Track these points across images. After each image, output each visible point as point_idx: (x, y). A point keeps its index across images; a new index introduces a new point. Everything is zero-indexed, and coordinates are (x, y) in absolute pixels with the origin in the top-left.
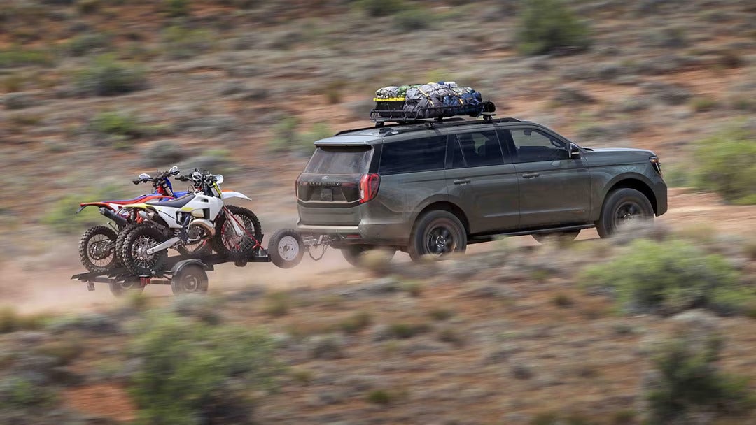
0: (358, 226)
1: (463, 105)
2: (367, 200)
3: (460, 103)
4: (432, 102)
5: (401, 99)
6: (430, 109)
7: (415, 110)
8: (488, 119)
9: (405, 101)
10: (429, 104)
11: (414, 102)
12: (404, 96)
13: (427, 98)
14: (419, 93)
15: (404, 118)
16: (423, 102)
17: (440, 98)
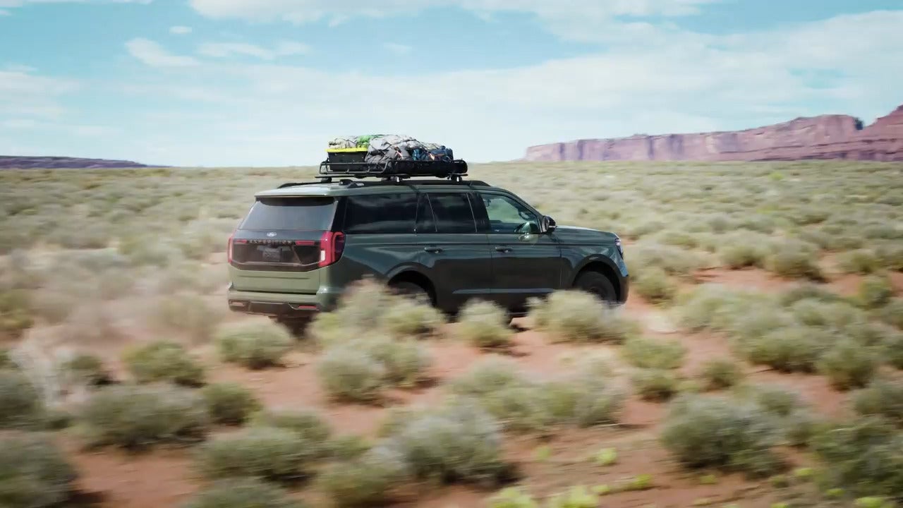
0: (315, 294)
1: (434, 161)
2: (326, 263)
3: (430, 158)
4: (401, 155)
5: (362, 149)
6: (398, 162)
7: (382, 162)
8: (458, 180)
9: (367, 152)
10: (398, 156)
11: (381, 153)
12: (367, 147)
13: (395, 149)
14: (386, 143)
15: (368, 171)
16: (392, 153)
17: (410, 151)
